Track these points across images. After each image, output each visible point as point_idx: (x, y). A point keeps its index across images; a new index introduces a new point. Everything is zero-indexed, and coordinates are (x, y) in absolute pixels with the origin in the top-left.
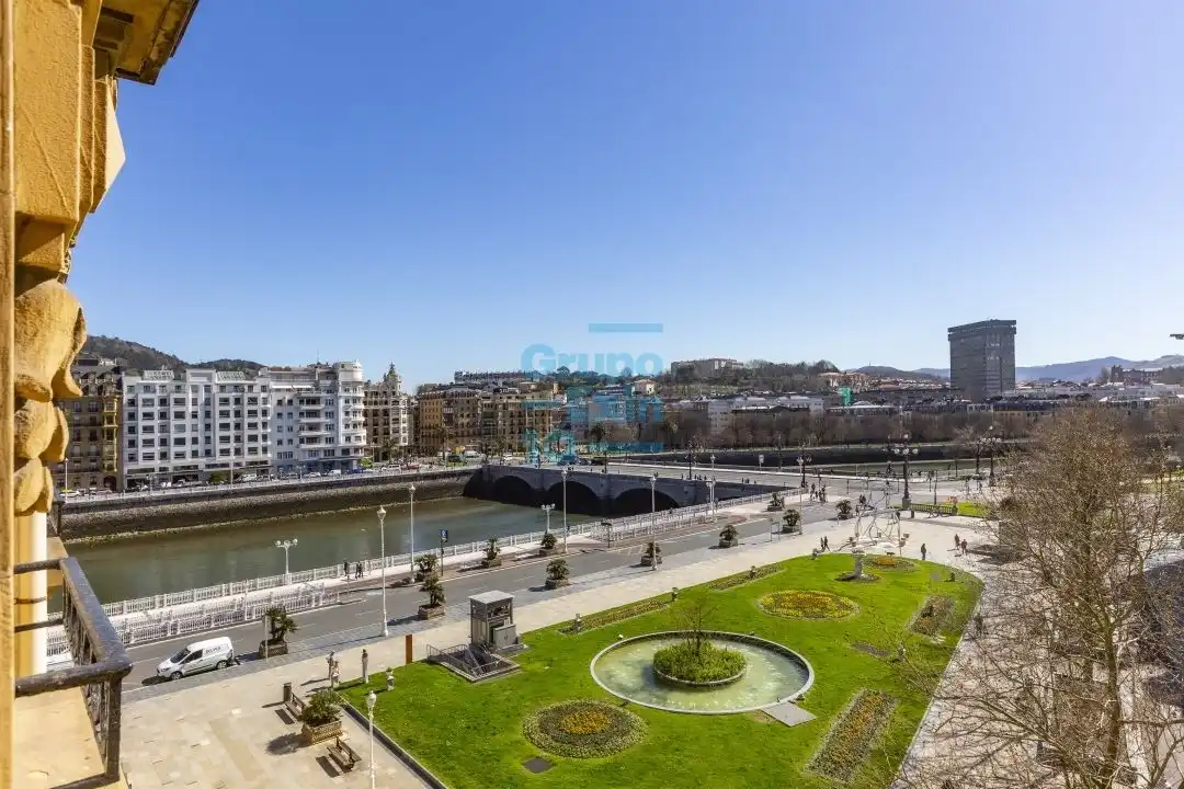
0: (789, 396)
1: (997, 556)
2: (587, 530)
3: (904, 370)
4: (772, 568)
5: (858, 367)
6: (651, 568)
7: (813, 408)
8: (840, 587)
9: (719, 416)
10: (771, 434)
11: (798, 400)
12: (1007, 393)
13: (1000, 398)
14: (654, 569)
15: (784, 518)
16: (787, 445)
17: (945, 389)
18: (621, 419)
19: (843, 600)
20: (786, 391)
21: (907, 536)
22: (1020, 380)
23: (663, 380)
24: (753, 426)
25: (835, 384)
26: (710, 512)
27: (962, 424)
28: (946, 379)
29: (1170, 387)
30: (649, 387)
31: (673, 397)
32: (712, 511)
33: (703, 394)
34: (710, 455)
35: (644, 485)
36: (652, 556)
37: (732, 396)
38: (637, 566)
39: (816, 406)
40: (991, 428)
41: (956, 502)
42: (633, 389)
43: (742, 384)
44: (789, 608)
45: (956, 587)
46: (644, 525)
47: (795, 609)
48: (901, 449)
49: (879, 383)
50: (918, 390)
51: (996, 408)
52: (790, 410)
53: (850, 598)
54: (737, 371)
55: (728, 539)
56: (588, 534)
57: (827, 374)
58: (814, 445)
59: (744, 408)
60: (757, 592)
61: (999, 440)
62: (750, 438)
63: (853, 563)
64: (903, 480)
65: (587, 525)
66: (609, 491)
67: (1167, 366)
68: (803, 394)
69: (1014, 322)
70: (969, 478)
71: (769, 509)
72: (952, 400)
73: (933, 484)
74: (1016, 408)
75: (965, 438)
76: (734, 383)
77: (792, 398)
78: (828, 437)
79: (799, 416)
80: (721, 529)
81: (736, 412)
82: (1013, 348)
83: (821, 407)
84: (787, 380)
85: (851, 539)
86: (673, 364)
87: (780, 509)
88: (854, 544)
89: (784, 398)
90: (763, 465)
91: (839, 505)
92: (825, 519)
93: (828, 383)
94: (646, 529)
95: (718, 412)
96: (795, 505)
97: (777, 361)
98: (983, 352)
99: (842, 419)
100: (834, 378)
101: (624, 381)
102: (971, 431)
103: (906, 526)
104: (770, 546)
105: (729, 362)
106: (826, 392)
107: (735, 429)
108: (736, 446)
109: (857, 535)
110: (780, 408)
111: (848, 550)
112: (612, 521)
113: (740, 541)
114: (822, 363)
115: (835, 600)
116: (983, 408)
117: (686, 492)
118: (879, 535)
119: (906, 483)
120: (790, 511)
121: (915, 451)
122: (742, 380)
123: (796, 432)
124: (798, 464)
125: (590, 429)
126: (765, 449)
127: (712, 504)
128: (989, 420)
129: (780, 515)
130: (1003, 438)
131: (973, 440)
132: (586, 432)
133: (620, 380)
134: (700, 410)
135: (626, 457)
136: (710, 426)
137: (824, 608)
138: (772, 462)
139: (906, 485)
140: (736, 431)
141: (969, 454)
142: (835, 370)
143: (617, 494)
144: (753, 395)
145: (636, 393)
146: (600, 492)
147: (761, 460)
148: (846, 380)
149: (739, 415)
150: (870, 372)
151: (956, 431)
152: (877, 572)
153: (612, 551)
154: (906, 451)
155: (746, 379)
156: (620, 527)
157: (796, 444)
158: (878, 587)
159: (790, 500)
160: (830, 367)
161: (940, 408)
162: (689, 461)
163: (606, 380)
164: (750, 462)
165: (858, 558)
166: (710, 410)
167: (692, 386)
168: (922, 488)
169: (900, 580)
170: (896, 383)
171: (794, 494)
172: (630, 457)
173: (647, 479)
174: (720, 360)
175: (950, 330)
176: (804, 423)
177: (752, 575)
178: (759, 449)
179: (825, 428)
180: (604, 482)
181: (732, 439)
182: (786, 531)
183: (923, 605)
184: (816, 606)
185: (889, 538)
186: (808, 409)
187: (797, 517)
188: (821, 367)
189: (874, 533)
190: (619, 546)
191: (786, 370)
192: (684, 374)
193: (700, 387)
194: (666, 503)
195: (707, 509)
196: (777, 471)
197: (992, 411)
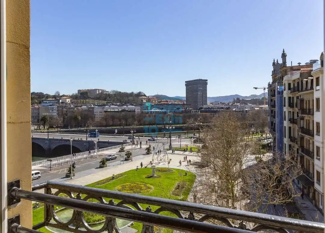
0: (127, 106)
1: (201, 166)
2: (40, 163)
3: (170, 96)
4: (121, 175)
5: (153, 95)
6: (70, 178)
7: (136, 110)
8: (147, 180)
9: (99, 113)
10: (120, 121)
11: (131, 107)
12: (205, 106)
13: (202, 108)
14: (71, 179)
15: (126, 155)
16: (127, 125)
17: (184, 104)
18: (55, 114)
19: (148, 185)
20: (126, 104)
21: (171, 160)
22: (208, 102)
23: (74, 97)
24: (113, 118)
25: (145, 101)
26: (95, 154)
27: (189, 117)
28: (184, 101)
29: (253, 106)
30: (68, 100)
31: (78, 105)
32: (96, 153)
33: (92, 104)
34: (96, 129)
35: (67, 143)
36: (70, 173)
37: (104, 105)
38: (64, 178)
39: (138, 110)
40: (199, 119)
41: (187, 147)
42: (61, 101)
43: (108, 100)
44: (127, 190)
45: (187, 178)
46: (67, 160)
47: (130, 190)
48: (169, 127)
49: (161, 101)
50: (175, 104)
51: (201, 112)
52: (127, 111)
53: (151, 184)
54: (106, 94)
55: (103, 164)
56: (41, 165)
57: (142, 97)
58: (137, 125)
59: (109, 110)
60: (115, 185)
61: (201, 123)
62: (111, 123)
63: (151, 170)
64: (169, 139)
65: (40, 161)
66: (49, 146)
67: (252, 98)
68: (133, 105)
69: (207, 80)
70: (191, 138)
71: (120, 152)
72: (186, 108)
73: (180, 140)
74: (206, 112)
75: (191, 123)
76: (105, 100)
77: (129, 106)
78: (142, 122)
79: (131, 113)
80: (100, 160)
81: (106, 112)
82: (206, 90)
83: (140, 110)
84: (126, 99)
85: (151, 162)
86: (79, 91)
87: (124, 151)
88: (152, 164)
89: (125, 106)
90: (117, 133)
91: (146, 149)
92: (141, 155)
93: (142, 101)
94: (67, 162)
95: (98, 111)
96: (130, 149)
97: (123, 91)
98: (197, 91)
99: (147, 115)
100: (144, 99)
101: (57, 97)
102: (193, 120)
103: (170, 156)
104: (120, 166)
105: (103, 91)
106: (141, 104)
107: (105, 119)
108: (106, 126)
109: (153, 160)
110: (123, 111)
111: (150, 166)
112: (52, 159)
113: (108, 165)
114: (140, 93)
115: (145, 185)
116: (196, 111)
117: (85, 146)
118: (161, 160)
119: (171, 140)
120: (128, 152)
121: (174, 128)
122: (108, 99)
123: (130, 120)
124: (131, 133)
125: (40, 118)
126: (118, 127)
127: (96, 150)
128: (198, 116)
129: (123, 154)
130: (203, 123)
131: (193, 123)
132: (38, 120)
133: (54, 97)
134: (91, 111)
135: (57, 131)
136: (95, 117)
137: (141, 189)
138: (120, 133)
139: (171, 141)
140: (106, 120)
141: (192, 129)
142: (145, 96)
143: (53, 147)
144: (113, 105)
145: (62, 103)
146: (45, 147)
147: (116, 131)
148: (149, 99)
149: (107, 113)
150: (158, 97)
151: (188, 120)
152: (160, 174)
153: (52, 172)
154: (171, 128)
155: (110, 98)
156: (55, 161)
157: (129, 125)
158: (161, 180)
159: (127, 148)
160: (143, 94)
161: (182, 111)
162: (85, 132)
163: (48, 96)
164: (111, 132)
165: (153, 168)
166: (95, 111)
167: (87, 100)
168: (176, 142)
169: (168, 176)
170: (167, 101)
171: (129, 145)
172: (59, 131)
173: (69, 140)
174: (99, 90)
175: (186, 82)
176: (133, 116)
177: (113, 178)
178: (115, 127)
179: (140, 119)
180: (47, 142)
181: (104, 123)
182: (126, 160)
183: (176, 185)
184: (137, 188)
185: (165, 161)
186: (134, 111)
187: (131, 154)
188: (139, 94)
189: (159, 159)
190: (55, 170)
191: (126, 95)
192: (83, 95)
193: (91, 101)
194: (76, 150)
195: (94, 152)
196: (122, 136)
197: (199, 113)
